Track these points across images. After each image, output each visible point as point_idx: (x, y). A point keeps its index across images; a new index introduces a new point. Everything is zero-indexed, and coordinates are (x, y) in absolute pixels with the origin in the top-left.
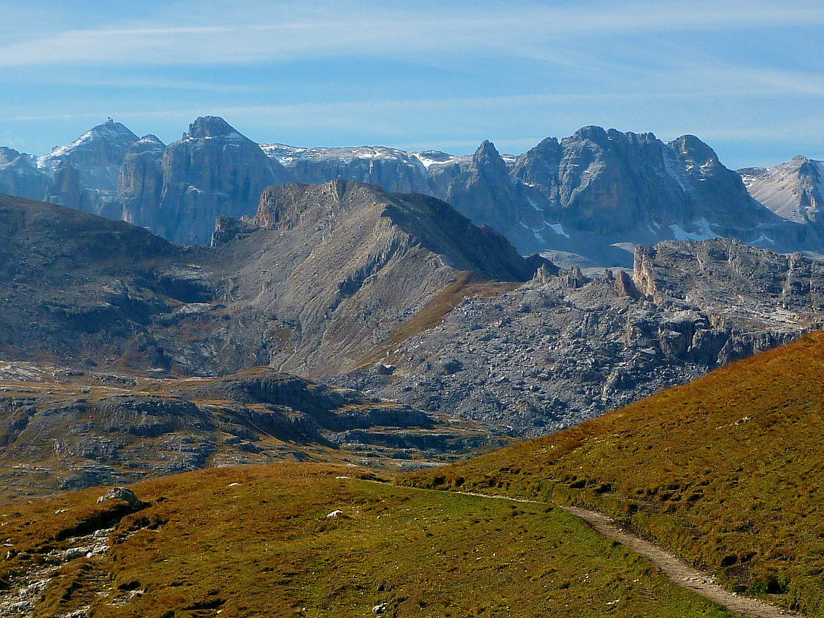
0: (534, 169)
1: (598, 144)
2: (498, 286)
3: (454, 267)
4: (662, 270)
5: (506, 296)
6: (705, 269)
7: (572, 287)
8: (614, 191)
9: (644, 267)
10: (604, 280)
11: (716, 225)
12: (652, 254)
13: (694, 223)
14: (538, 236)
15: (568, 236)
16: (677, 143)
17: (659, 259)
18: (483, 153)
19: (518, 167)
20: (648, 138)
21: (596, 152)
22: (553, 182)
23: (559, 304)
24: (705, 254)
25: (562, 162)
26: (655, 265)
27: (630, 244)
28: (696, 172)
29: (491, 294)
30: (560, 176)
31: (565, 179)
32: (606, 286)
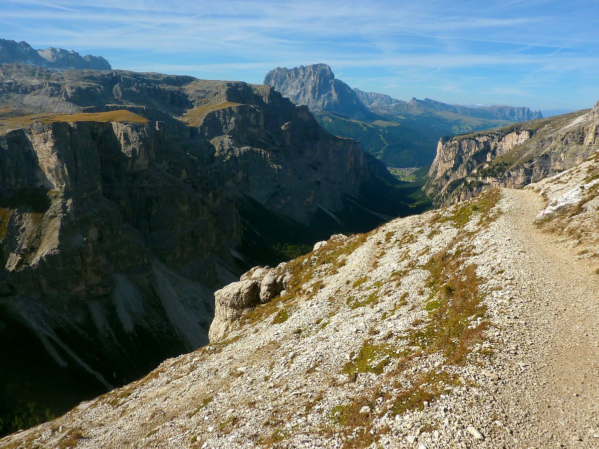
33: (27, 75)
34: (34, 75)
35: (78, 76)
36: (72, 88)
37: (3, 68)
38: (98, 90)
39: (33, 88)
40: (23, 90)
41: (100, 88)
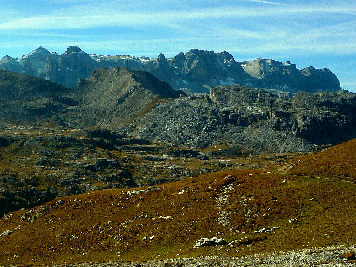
0: (176, 62)
1: (197, 54)
2: (168, 100)
3: (154, 94)
4: (219, 95)
5: (170, 103)
6: (232, 94)
7: (191, 100)
8: (202, 69)
9: (213, 94)
10: (201, 98)
11: (234, 80)
12: (216, 90)
13: (227, 79)
14: (178, 83)
15: (187, 83)
16: (221, 54)
18: (160, 57)
19: (171, 62)
20: (212, 52)
21: (196, 57)
22: (182, 66)
23: (187, 105)
24: (232, 89)
25: (185, 60)
26: (217, 93)
28: (227, 63)
29: (166, 102)
31: (186, 65)
33: (245, 101)
34: (254, 101)
35: (310, 102)
36: (305, 118)
37: (218, 91)
38: (339, 121)
39: (255, 119)
40: (241, 121)
41: (342, 118)
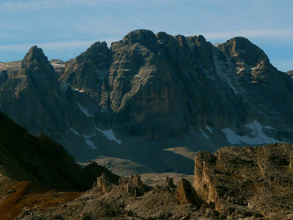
0: (83, 74)
1: (148, 47)
2: (57, 196)
3: (10, 177)
4: (222, 176)
5: (66, 206)
6: (266, 175)
7: (132, 195)
8: (165, 96)
9: (205, 174)
10: (165, 189)
11: (269, 127)
12: (213, 161)
13: (246, 126)
14: (89, 143)
15: (119, 142)
16: (227, 45)
17: (220, 165)
18: (32, 59)
19: (67, 72)
20: (198, 41)
21: (146, 56)
22: (103, 87)
23: (120, 213)
24: (266, 159)
25: (111, 67)
26: (216, 172)
27: (183, 148)
28: (247, 74)
29: (51, 205)
30: (110, 81)
31: (115, 83)
32: (167, 194)
